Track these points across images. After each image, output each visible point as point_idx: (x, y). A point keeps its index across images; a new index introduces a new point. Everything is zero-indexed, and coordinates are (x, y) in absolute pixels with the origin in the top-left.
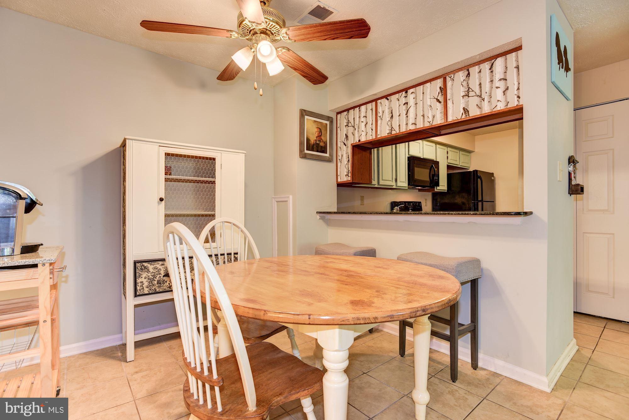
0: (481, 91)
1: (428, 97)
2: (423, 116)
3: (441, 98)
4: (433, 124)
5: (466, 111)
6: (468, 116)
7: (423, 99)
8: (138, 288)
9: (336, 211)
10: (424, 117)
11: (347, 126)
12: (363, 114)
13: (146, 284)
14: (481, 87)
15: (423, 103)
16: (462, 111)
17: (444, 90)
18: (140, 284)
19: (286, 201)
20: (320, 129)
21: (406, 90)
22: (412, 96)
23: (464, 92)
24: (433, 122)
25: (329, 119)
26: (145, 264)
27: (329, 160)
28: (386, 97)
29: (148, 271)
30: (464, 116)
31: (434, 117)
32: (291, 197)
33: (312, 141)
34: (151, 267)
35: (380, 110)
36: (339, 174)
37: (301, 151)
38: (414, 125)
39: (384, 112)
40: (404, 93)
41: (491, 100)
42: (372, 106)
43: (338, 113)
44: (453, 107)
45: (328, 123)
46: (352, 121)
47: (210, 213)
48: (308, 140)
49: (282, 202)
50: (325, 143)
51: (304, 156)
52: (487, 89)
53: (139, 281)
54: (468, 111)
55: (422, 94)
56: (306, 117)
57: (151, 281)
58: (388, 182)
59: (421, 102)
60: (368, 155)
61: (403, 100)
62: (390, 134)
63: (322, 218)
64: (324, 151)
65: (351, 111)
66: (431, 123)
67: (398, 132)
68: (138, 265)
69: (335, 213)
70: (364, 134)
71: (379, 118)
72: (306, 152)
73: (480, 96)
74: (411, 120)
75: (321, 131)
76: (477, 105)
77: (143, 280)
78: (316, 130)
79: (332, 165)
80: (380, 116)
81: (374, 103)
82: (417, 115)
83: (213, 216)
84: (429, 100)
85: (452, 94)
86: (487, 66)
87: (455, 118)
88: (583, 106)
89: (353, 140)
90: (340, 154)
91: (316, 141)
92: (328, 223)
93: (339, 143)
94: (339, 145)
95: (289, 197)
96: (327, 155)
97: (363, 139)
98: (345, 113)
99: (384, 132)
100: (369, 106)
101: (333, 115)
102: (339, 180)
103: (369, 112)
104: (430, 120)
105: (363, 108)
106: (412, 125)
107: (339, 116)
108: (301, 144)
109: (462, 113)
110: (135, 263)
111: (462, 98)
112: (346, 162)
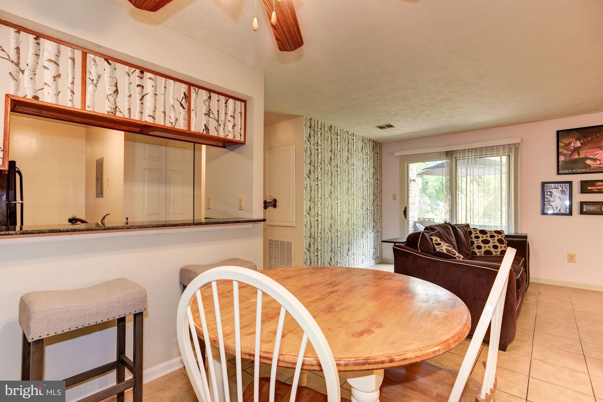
0: (218, 117)
3: (185, 105)
4: (176, 127)
5: (207, 128)
6: (208, 134)
7: (165, 93)
10: (165, 115)
14: (218, 114)
15: (165, 98)
16: (204, 127)
23: (206, 111)
24: (176, 125)
31: (176, 120)
38: (151, 118)
39: (101, 78)
41: (225, 128)
44: (196, 119)
54: (209, 130)
55: (163, 88)
59: (162, 96)
62: (113, 115)
66: (173, 124)
71: (88, 82)
73: (218, 121)
76: (215, 127)
80: (92, 78)
82: (156, 108)
84: (171, 99)
87: (197, 131)
104: (173, 121)
106: (148, 117)
109: (204, 129)
111: (204, 115)
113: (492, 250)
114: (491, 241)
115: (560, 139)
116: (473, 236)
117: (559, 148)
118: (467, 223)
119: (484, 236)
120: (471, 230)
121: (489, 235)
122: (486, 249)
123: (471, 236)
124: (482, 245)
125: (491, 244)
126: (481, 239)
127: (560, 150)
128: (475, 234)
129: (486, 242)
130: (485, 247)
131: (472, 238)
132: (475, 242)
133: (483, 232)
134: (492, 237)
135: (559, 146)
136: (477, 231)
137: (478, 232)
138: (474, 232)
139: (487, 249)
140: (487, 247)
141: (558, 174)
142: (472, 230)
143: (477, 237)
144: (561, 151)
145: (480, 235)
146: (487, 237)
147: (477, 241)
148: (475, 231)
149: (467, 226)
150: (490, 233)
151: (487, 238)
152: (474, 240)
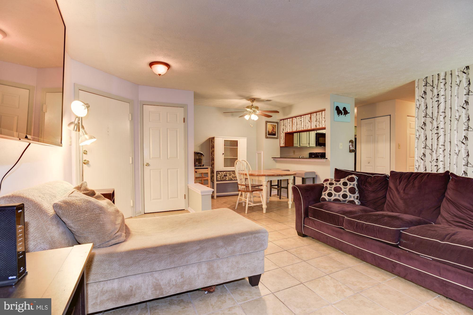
1: (307, 119)
2: (305, 126)
8: (217, 179)
9: (279, 157)
11: (283, 125)
12: (288, 122)
13: (219, 178)
17: (311, 118)
18: (218, 178)
19: (261, 153)
20: (273, 127)
21: (301, 116)
22: (302, 118)
25: (277, 123)
26: (219, 172)
27: (277, 138)
28: (295, 117)
29: (220, 174)
30: (315, 128)
32: (262, 152)
33: (270, 132)
34: (220, 173)
35: (294, 121)
36: (281, 143)
37: (266, 136)
40: (300, 117)
42: (291, 119)
43: (281, 120)
45: (276, 124)
46: (285, 124)
47: (236, 158)
48: (268, 132)
49: (259, 154)
50: (275, 132)
51: (267, 138)
52: (321, 120)
53: (218, 177)
56: (268, 123)
57: (220, 177)
58: (305, 145)
60: (292, 136)
61: (300, 119)
63: (274, 160)
64: (275, 135)
65: (285, 120)
67: (299, 130)
68: (217, 172)
69: (280, 158)
70: (289, 129)
72: (268, 136)
74: (302, 127)
75: (273, 128)
77: (218, 176)
78: (272, 127)
79: (278, 140)
81: (292, 118)
83: (237, 159)
85: (313, 120)
86: (320, 113)
88: (377, 116)
89: (285, 131)
90: (281, 136)
91: (271, 132)
92: (276, 162)
93: (281, 131)
94: (281, 132)
95: (261, 152)
96: (276, 136)
97: (288, 131)
98: (283, 120)
99: (295, 130)
100: (290, 119)
101: (279, 121)
102: (281, 146)
103: (290, 121)
105: (289, 120)
107: (281, 121)
108: (266, 133)
110: (217, 171)
112: (283, 139)
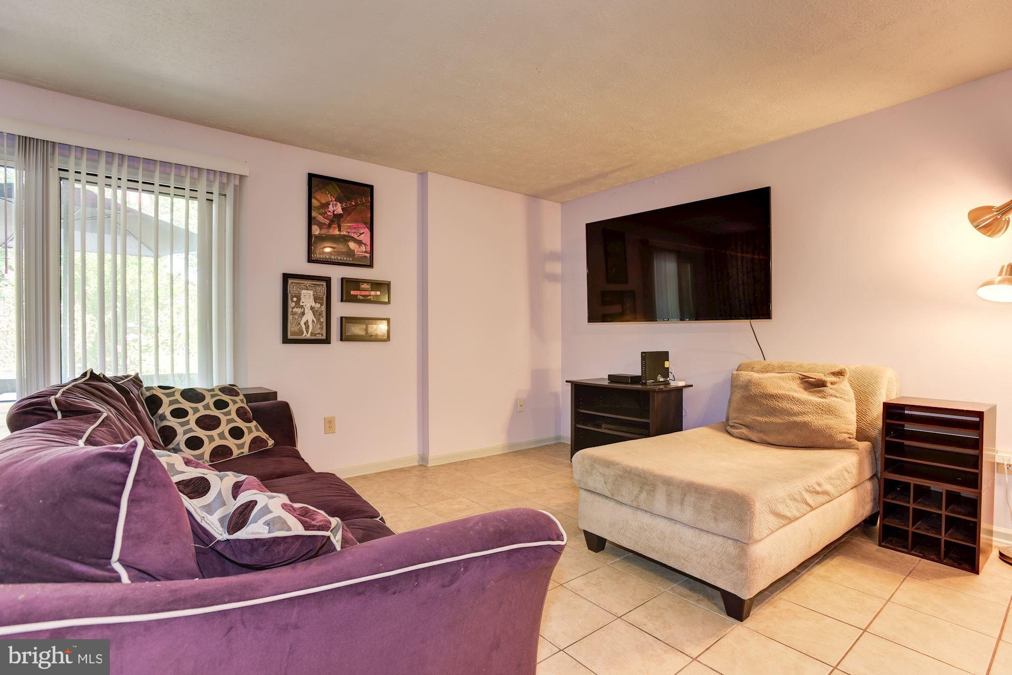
113: (231, 442)
114: (223, 419)
115: (313, 190)
116: (165, 410)
117: (312, 208)
118: (133, 374)
119: (200, 406)
120: (155, 392)
121: (209, 400)
122: (214, 445)
123: (160, 412)
124: (201, 433)
125: (224, 428)
126: (192, 418)
127: (314, 214)
128: (171, 403)
129: (208, 423)
130: (211, 439)
131: (163, 418)
132: (180, 430)
133: (192, 395)
134: (221, 405)
135: (312, 206)
136: (176, 393)
137: (178, 396)
138: (166, 400)
139: (218, 442)
140: (216, 437)
141: (310, 260)
142: (160, 393)
143: (179, 413)
144: (315, 216)
145: (186, 405)
146: (207, 407)
147: (182, 424)
148: (168, 395)
149: (133, 381)
150: (213, 396)
151: (208, 412)
152: (172, 422)
